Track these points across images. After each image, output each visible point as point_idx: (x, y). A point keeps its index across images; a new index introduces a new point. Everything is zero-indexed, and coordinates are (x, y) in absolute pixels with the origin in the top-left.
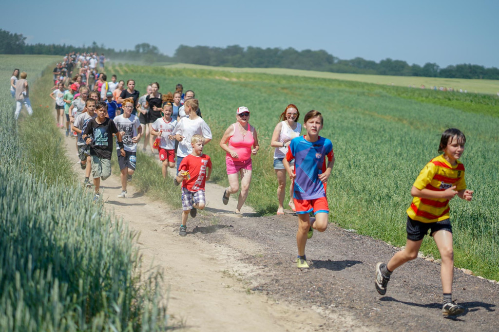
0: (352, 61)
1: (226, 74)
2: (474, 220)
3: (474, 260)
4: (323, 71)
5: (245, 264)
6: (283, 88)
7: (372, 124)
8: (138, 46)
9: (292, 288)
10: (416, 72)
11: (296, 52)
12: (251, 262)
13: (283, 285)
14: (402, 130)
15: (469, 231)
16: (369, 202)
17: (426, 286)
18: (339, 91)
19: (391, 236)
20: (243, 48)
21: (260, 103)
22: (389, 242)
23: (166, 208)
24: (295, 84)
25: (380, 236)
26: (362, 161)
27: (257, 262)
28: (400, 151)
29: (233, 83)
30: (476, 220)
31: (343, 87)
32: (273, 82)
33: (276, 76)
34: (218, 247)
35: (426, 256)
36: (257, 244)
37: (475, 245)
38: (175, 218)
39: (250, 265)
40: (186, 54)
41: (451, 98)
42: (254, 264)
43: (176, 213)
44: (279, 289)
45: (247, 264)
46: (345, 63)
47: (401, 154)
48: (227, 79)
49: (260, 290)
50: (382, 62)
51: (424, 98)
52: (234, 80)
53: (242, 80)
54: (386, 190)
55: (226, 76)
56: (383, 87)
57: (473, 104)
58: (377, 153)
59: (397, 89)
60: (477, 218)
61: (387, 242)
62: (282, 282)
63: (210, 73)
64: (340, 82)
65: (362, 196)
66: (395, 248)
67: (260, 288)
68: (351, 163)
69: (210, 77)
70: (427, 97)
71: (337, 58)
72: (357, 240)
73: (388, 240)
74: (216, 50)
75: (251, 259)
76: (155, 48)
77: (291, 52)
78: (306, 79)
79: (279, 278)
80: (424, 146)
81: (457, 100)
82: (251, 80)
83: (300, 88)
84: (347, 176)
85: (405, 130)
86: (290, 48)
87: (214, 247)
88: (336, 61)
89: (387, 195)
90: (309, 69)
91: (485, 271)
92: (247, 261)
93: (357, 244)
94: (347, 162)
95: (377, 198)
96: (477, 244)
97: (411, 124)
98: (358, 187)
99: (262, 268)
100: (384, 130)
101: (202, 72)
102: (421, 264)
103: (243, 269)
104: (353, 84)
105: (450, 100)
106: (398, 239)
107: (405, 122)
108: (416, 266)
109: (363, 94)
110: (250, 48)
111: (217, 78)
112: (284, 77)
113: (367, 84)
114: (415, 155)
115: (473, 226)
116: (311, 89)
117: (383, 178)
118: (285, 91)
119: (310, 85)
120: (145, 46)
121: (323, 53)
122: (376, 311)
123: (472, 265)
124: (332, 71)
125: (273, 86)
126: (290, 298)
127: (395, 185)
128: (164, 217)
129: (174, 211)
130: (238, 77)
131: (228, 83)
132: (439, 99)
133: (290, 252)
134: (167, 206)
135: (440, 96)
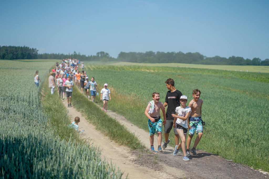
0: (213, 58)
4: (198, 64)
6: (179, 75)
7: (230, 95)
8: (98, 53)
10: (248, 63)
11: (183, 54)
14: (247, 98)
16: (238, 143)
18: (209, 76)
20: (155, 53)
22: (252, 167)
24: (185, 72)
25: (247, 163)
26: (231, 119)
28: (249, 112)
29: (152, 73)
31: (211, 73)
32: (173, 72)
33: (174, 68)
34: (160, 173)
36: (181, 171)
38: (133, 155)
40: (123, 56)
43: (134, 153)
46: (210, 59)
47: (250, 114)
48: (148, 71)
50: (230, 58)
51: (255, 79)
52: (152, 71)
53: (156, 71)
54: (246, 137)
55: (148, 69)
56: (232, 72)
58: (238, 114)
59: (240, 73)
63: (139, 67)
64: (209, 70)
65: (233, 140)
66: (256, 170)
68: (225, 120)
69: (139, 70)
70: (257, 78)
71: (205, 57)
72: (235, 166)
73: (251, 166)
74: (140, 54)
76: (107, 54)
77: (180, 54)
78: (190, 69)
82: (161, 71)
83: (188, 75)
84: (224, 128)
85: (249, 98)
86: (180, 52)
87: (158, 173)
88: (205, 58)
89: (247, 139)
90: (190, 63)
93: (235, 169)
94: (223, 120)
95: (242, 141)
97: (251, 94)
98: (231, 135)
100: (237, 99)
101: (135, 67)
104: (216, 71)
106: (257, 165)
107: (247, 93)
109: (222, 77)
110: (158, 53)
111: (143, 70)
112: (179, 69)
113: (224, 71)
116: (194, 75)
117: (244, 129)
118: (180, 77)
119: (193, 73)
120: (102, 53)
121: (198, 54)
124: (203, 64)
125: (173, 74)
127: (252, 134)
128: (128, 155)
129: (133, 151)
130: (154, 70)
131: (149, 73)
132: (264, 79)
133: (200, 175)
134: (128, 149)
135: (264, 77)
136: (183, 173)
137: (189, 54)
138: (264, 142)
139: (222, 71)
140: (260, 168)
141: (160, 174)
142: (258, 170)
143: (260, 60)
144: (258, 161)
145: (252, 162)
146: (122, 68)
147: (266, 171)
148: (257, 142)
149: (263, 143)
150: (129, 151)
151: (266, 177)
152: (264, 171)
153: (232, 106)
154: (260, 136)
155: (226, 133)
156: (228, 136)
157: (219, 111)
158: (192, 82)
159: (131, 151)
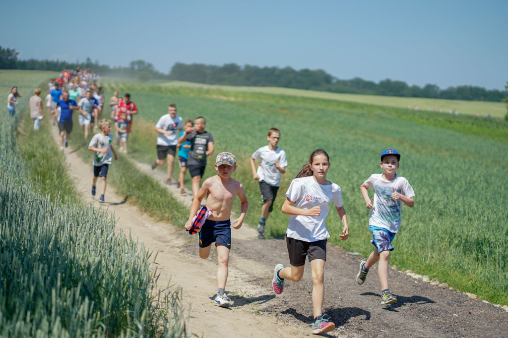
0: (351, 81)
1: (223, 93)
2: (479, 244)
3: (479, 285)
4: (321, 90)
5: (253, 286)
6: (282, 108)
7: (372, 147)
8: (133, 63)
9: (301, 310)
10: (416, 93)
11: (294, 71)
12: (259, 284)
15: (474, 255)
18: (338, 112)
19: (396, 260)
20: (240, 67)
21: (259, 124)
22: (394, 266)
23: (171, 229)
24: (294, 104)
27: (265, 284)
29: (232, 103)
30: (481, 245)
31: (342, 108)
32: (272, 102)
33: (274, 96)
35: (431, 280)
36: (264, 266)
37: (480, 269)
38: (180, 239)
39: (259, 286)
40: (182, 72)
41: (452, 120)
42: (262, 285)
43: (181, 234)
45: (255, 286)
46: (344, 83)
48: (225, 98)
49: (269, 311)
50: (382, 83)
51: (424, 121)
52: (232, 99)
53: (240, 99)
55: (224, 95)
56: (382, 108)
57: (474, 127)
59: (397, 110)
60: (482, 243)
61: (392, 265)
62: (291, 304)
63: (208, 92)
64: (339, 103)
66: (400, 272)
67: (269, 310)
68: (355, 185)
69: (208, 96)
70: (428, 119)
71: (335, 78)
74: (213, 68)
75: (259, 280)
76: (150, 65)
77: (288, 71)
78: (305, 99)
79: (289, 300)
80: (426, 169)
81: (458, 122)
82: (249, 100)
83: (299, 108)
84: (351, 199)
86: (288, 68)
88: (334, 81)
90: (307, 89)
91: (490, 296)
92: (255, 283)
94: (351, 185)
96: (482, 269)
97: (412, 146)
99: (270, 290)
101: (200, 91)
102: (426, 288)
103: (251, 291)
104: (352, 105)
105: (450, 122)
106: (403, 263)
107: (406, 144)
108: (422, 290)
109: (363, 115)
110: (247, 67)
111: (215, 97)
112: (283, 97)
113: (366, 105)
114: (417, 179)
115: (477, 250)
116: (310, 110)
118: (284, 111)
119: (309, 106)
120: (140, 63)
121: (321, 73)
122: (385, 333)
123: (476, 289)
124: (330, 90)
125: (272, 106)
128: (170, 238)
129: (180, 232)
130: (236, 96)
131: (226, 102)
132: (440, 121)
134: (172, 227)
135: (441, 119)
136: (267, 270)
137: (306, 73)
138: (421, 224)
139: (362, 106)
140: (409, 268)
142: (404, 271)
143: (438, 88)
144: (405, 257)
145: (395, 258)
146: (175, 91)
147: (419, 273)
148: (408, 225)
149: (418, 227)
150: (173, 231)
151: (416, 282)
152: (415, 272)
153: (373, 164)
154: (415, 213)
155: (354, 208)
156: (358, 214)
157: (347, 170)
158: (304, 122)
159: (176, 231)
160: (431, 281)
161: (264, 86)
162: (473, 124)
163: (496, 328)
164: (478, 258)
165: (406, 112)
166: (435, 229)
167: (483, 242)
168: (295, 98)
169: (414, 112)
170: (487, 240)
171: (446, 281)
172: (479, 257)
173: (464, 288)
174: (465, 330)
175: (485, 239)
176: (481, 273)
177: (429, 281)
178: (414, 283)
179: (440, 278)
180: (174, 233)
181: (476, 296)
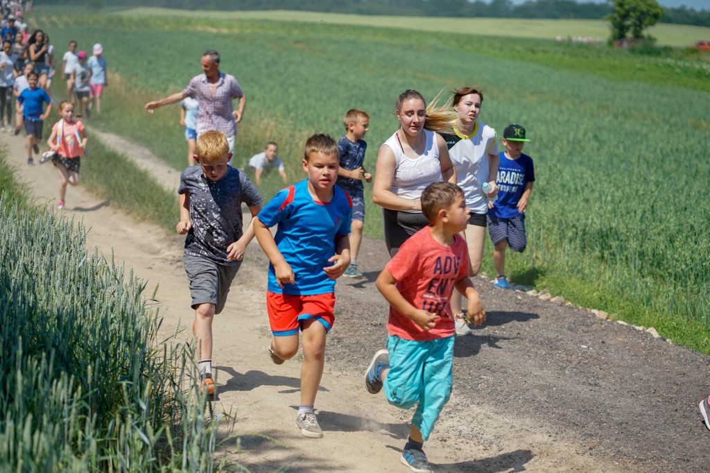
1: (212, 23)
2: (602, 237)
3: (609, 297)
4: (348, 13)
6: (297, 42)
7: (430, 94)
9: (363, 350)
10: (481, 11)
13: (348, 346)
15: (597, 253)
17: (549, 340)
18: (376, 44)
21: (267, 67)
23: (159, 233)
24: (312, 35)
29: (224, 37)
30: (605, 237)
31: (380, 38)
32: (282, 33)
33: (283, 24)
34: (245, 290)
35: (538, 292)
37: (608, 274)
38: (174, 247)
41: (535, 49)
43: (175, 240)
44: (344, 353)
48: (214, 30)
51: (497, 52)
52: (225, 31)
53: (236, 31)
55: (213, 26)
56: (436, 35)
57: (567, 58)
59: (457, 37)
60: (607, 235)
62: (346, 341)
63: (189, 22)
64: (375, 30)
69: (190, 28)
70: (501, 49)
78: (327, 27)
79: (341, 336)
81: (544, 52)
82: (248, 31)
83: (321, 41)
91: (627, 313)
96: (610, 273)
101: (177, 21)
102: (536, 306)
104: (394, 33)
105: (533, 52)
109: (411, 47)
111: (200, 28)
112: (296, 25)
113: (414, 32)
115: (601, 245)
116: (337, 42)
118: (300, 46)
119: (334, 36)
122: (488, 381)
123: (606, 303)
125: (281, 39)
126: (361, 366)
128: (158, 246)
129: (172, 237)
130: (230, 27)
131: (218, 36)
132: (518, 51)
133: (350, 295)
134: (160, 230)
135: (519, 48)
139: (409, 33)
141: (243, 294)
143: (511, 3)
146: (143, 23)
147: (521, 283)
150: (163, 235)
151: (519, 298)
152: (515, 282)
158: (330, 60)
159: (167, 235)
160: (539, 294)
161: (266, 9)
162: (564, 54)
163: (644, 364)
164: (603, 257)
165: (469, 39)
166: (538, 217)
167: (609, 232)
168: (313, 26)
169: (481, 39)
170: (613, 231)
171: (560, 293)
172: (605, 255)
173: (589, 303)
174: (601, 369)
175: (611, 228)
176: (610, 278)
177: (535, 295)
178: (517, 299)
179: (552, 289)
180: (165, 238)
181: (607, 314)
